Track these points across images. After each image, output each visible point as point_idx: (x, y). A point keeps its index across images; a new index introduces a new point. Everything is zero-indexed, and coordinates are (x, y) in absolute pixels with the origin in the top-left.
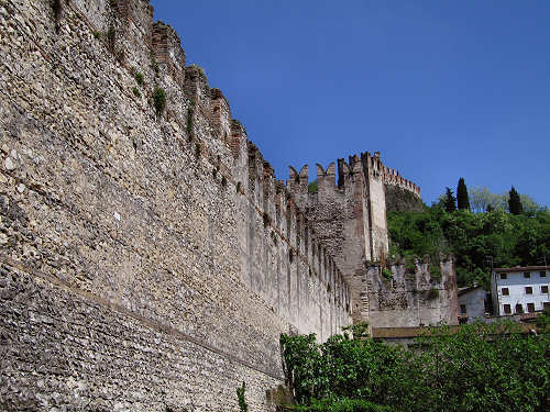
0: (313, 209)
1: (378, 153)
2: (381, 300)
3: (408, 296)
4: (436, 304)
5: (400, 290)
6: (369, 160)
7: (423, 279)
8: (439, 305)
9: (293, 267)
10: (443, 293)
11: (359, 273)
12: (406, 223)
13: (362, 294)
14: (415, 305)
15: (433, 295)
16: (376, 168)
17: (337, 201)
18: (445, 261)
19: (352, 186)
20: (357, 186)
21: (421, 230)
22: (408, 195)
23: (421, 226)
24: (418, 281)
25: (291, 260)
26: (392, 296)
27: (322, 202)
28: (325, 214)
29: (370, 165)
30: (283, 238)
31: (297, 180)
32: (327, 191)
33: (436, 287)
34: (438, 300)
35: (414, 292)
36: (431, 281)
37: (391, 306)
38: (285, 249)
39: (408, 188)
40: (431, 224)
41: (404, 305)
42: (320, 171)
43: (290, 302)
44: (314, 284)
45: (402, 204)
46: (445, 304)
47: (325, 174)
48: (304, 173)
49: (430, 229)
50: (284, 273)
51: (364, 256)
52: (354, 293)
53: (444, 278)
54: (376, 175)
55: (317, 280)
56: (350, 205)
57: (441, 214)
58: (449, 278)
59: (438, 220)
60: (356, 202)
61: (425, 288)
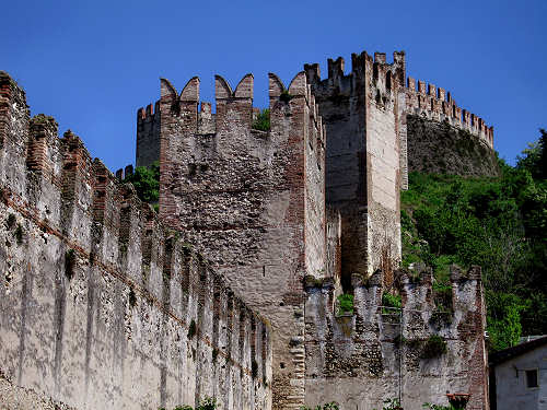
0: (204, 168)
1: (402, 54)
2: (331, 357)
3: (386, 350)
4: (442, 368)
5: (369, 336)
6: (369, 68)
7: (416, 317)
8: (446, 370)
9: (76, 287)
10: (455, 346)
11: (291, 299)
12: (452, 199)
13: (294, 343)
14: (398, 367)
15: (433, 351)
16: (381, 85)
17: (254, 153)
18: (462, 281)
19: (285, 122)
20: (296, 125)
21: (479, 214)
22: (467, 143)
23: (482, 205)
24: (407, 318)
25: (69, 274)
26: (352, 348)
27: (224, 153)
28: (226, 179)
29: (368, 78)
30: (45, 228)
31: (176, 108)
32: (235, 130)
33: (442, 333)
34: (443, 361)
35: (397, 342)
36: (432, 321)
37: (350, 368)
38: (54, 250)
39: (468, 127)
40: (502, 203)
41: (377, 367)
42: (222, 91)
43: (58, 358)
44: (143, 324)
45: (452, 159)
46: (458, 369)
47: (232, 98)
48: (189, 94)
49: (496, 213)
50: (43, 297)
51: (301, 265)
52: (277, 341)
53: (459, 317)
54: (381, 100)
55: (155, 314)
56: (279, 163)
57: (523, 183)
58: (469, 316)
59: (515, 194)
60: (292, 158)
61: (419, 334)
